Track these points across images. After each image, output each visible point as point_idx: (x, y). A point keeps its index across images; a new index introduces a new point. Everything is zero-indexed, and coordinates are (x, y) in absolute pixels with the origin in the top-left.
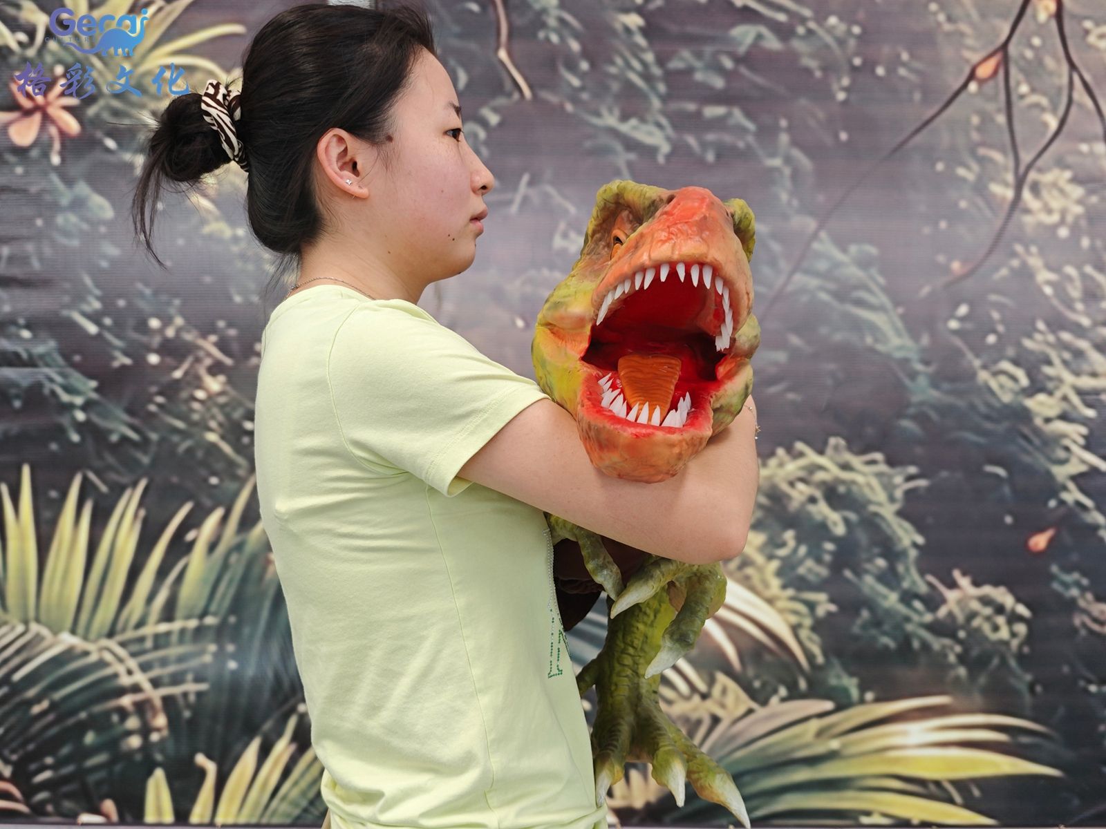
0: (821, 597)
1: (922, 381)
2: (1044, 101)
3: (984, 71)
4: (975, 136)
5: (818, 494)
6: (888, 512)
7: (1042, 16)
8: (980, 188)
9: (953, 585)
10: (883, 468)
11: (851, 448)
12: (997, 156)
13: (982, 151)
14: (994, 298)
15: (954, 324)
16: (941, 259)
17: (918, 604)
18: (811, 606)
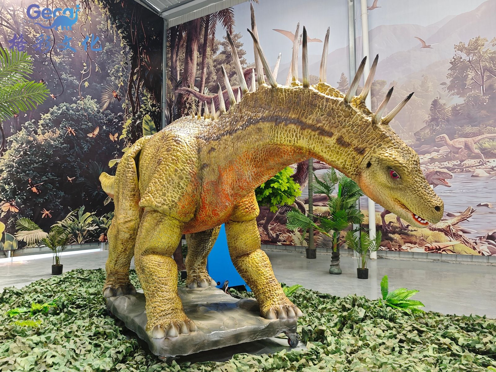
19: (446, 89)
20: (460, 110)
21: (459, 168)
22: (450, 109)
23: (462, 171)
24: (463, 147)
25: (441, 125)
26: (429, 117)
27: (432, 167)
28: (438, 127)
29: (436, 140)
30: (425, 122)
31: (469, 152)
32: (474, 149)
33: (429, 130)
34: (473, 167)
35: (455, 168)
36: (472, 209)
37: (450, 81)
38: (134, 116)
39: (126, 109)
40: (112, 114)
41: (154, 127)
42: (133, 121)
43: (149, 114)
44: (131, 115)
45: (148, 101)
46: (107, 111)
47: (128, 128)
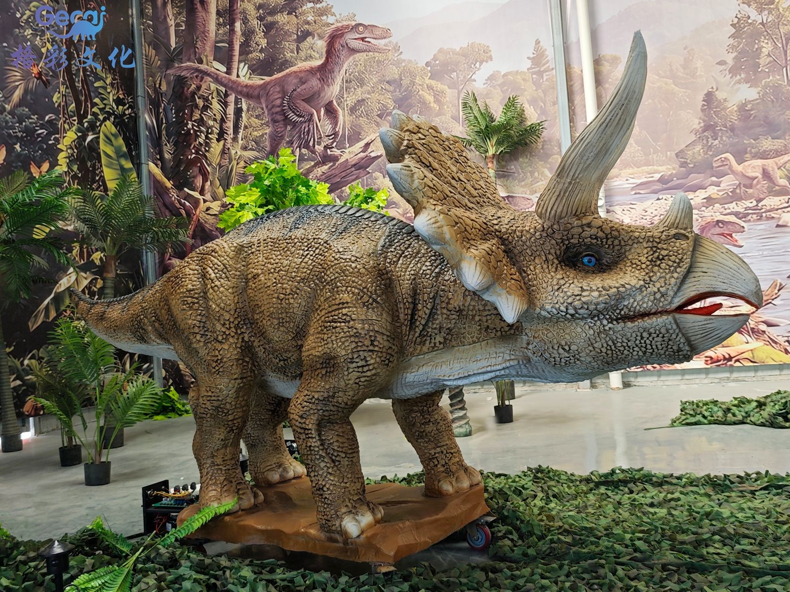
19: (727, 72)
20: (751, 110)
21: (755, 213)
22: (736, 109)
23: (760, 218)
24: (760, 176)
25: (721, 137)
26: (700, 123)
27: (710, 214)
28: (716, 142)
29: (714, 165)
30: (694, 132)
31: (771, 184)
32: (778, 178)
33: (700, 147)
34: (777, 210)
35: (748, 214)
36: (780, 285)
37: (734, 59)
38: (80, 122)
39: (63, 106)
40: (32, 117)
41: (125, 149)
42: (79, 134)
43: (112, 119)
44: (75, 120)
45: (109, 90)
46: (20, 111)
47: (69, 151)
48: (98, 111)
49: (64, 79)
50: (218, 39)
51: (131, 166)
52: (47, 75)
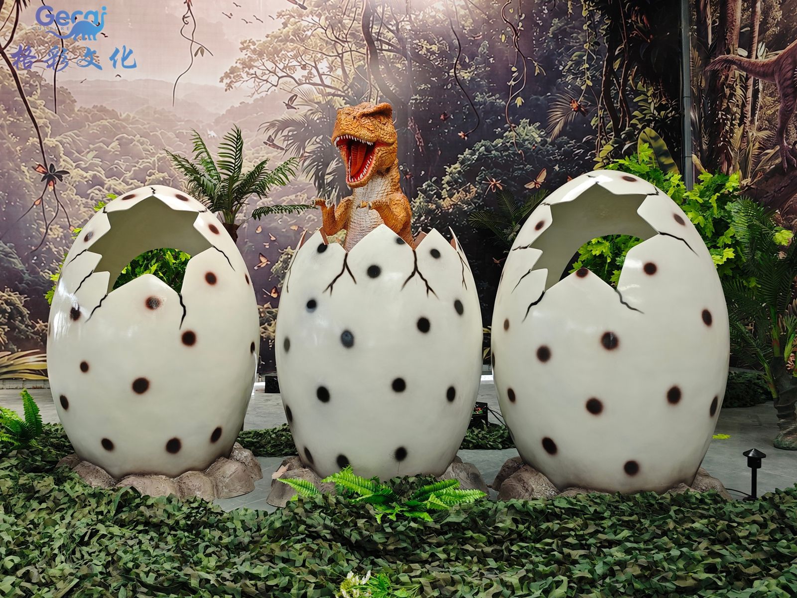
0: (6, 327)
1: (27, 275)
2: (52, 209)
3: (37, 203)
4: (36, 218)
5: (3, 302)
6: (21, 306)
7: (50, 190)
8: (38, 230)
9: (38, 323)
10: (19, 295)
11: (10, 291)
12: (41, 222)
13: (37, 221)
14: (42, 255)
15: (33, 261)
16: (29, 246)
17: (29, 328)
18: (4, 329)
38: (618, 136)
39: (601, 126)
40: (571, 142)
41: (666, 148)
42: (615, 146)
43: (653, 125)
44: (612, 135)
45: (649, 101)
46: (560, 139)
47: (605, 161)
48: (637, 122)
49: (602, 104)
50: (742, 25)
51: (673, 161)
52: (585, 106)
